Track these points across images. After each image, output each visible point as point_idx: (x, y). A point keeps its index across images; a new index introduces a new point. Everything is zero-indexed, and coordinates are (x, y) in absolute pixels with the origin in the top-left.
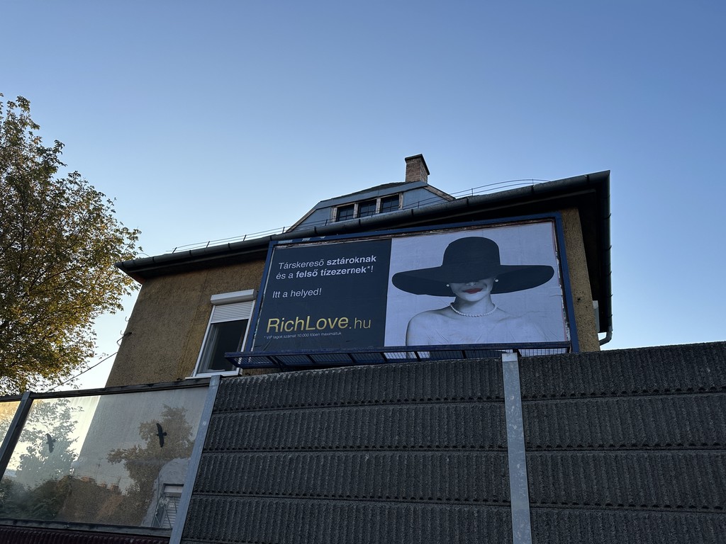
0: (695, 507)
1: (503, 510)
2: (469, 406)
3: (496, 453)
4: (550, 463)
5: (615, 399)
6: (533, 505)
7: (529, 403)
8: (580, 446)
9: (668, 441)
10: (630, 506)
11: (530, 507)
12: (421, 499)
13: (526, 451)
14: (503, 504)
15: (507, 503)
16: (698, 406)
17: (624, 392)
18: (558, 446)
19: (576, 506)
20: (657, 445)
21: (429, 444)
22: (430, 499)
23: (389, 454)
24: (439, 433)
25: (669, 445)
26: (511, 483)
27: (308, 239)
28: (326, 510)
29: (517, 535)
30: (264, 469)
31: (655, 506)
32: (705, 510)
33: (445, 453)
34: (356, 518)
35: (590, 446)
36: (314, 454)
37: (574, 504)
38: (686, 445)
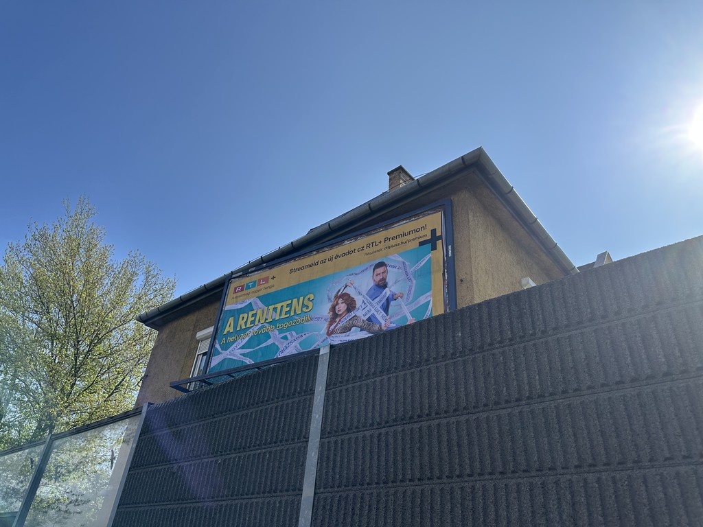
0: (432, 479)
1: (296, 498)
2: (290, 401)
3: (301, 444)
4: (333, 448)
5: (389, 376)
6: (318, 491)
7: (331, 391)
8: (357, 428)
9: (419, 412)
10: (384, 483)
11: (315, 493)
12: (247, 495)
13: (321, 438)
14: (297, 492)
15: (301, 490)
16: (447, 373)
17: (396, 368)
18: (343, 430)
19: (347, 488)
20: (411, 418)
21: (258, 442)
22: (253, 494)
23: (233, 456)
24: (267, 431)
25: (419, 416)
26: (306, 471)
27: (254, 269)
28: (189, 512)
29: (302, 522)
30: (158, 480)
31: (401, 481)
32: (439, 481)
33: (268, 449)
34: (205, 517)
35: (364, 427)
36: (189, 463)
37: (345, 486)
38: (433, 415)
